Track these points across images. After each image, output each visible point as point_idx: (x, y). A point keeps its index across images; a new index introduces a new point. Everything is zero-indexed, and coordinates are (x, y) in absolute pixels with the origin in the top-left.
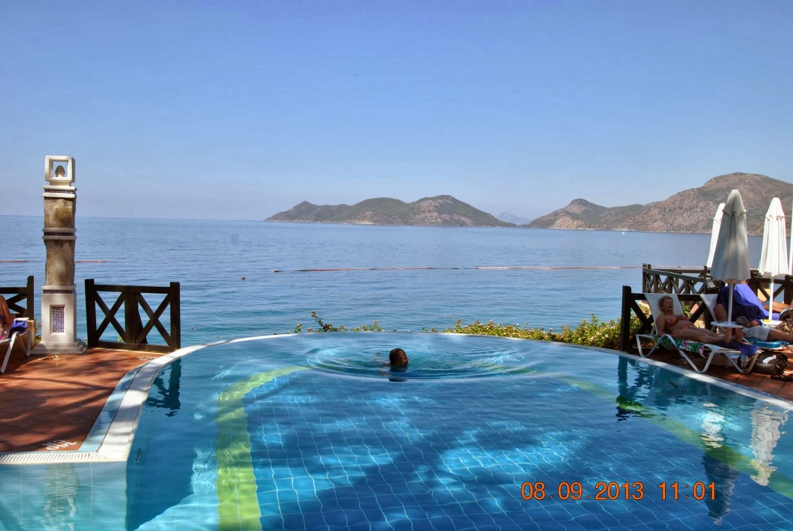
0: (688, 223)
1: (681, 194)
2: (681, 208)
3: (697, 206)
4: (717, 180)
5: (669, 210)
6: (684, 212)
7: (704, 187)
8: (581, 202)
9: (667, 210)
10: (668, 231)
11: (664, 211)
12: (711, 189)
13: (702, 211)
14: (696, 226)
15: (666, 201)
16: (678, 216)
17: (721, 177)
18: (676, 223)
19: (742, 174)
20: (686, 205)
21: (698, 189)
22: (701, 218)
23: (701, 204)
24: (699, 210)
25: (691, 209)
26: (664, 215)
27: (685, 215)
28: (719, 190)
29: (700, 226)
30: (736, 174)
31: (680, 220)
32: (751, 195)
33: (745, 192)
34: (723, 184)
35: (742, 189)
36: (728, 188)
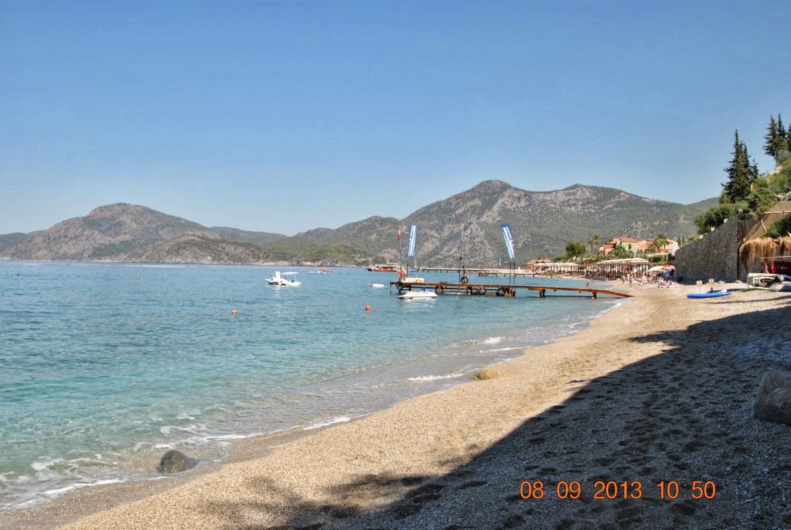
0: (73, 251)
1: (66, 223)
2: (66, 237)
3: (82, 235)
5: (54, 238)
6: (69, 240)
7: (88, 216)
9: (51, 239)
10: (53, 259)
11: (49, 239)
12: (95, 218)
13: (87, 239)
14: (82, 254)
15: (50, 229)
16: (63, 244)
17: (105, 207)
18: (61, 252)
19: (125, 204)
20: (71, 233)
21: (82, 218)
22: (87, 246)
23: (86, 233)
24: (84, 238)
25: (76, 237)
26: (49, 243)
27: (70, 243)
28: (103, 219)
29: (86, 255)
30: (119, 205)
31: (65, 249)
32: (134, 225)
33: (128, 221)
34: (108, 214)
35: (126, 219)
36: (113, 218)
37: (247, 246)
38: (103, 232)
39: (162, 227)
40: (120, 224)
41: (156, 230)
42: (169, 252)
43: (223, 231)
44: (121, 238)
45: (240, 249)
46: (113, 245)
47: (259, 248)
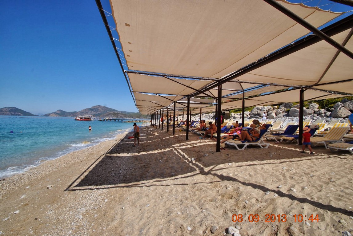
1: (85, 109)
4: (94, 106)
8: (60, 110)
12: (93, 108)
15: (81, 111)
19: (100, 106)
20: (86, 112)
21: (90, 108)
30: (98, 106)
32: (101, 110)
33: (100, 109)
34: (96, 108)
35: (99, 108)
36: (97, 108)
37: (124, 114)
38: (94, 111)
39: (108, 110)
40: (98, 110)
41: (107, 111)
42: (106, 116)
43: (121, 112)
44: (98, 113)
45: (122, 115)
46: (96, 114)
47: (126, 115)
